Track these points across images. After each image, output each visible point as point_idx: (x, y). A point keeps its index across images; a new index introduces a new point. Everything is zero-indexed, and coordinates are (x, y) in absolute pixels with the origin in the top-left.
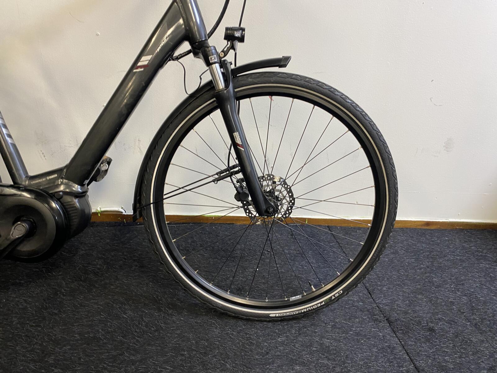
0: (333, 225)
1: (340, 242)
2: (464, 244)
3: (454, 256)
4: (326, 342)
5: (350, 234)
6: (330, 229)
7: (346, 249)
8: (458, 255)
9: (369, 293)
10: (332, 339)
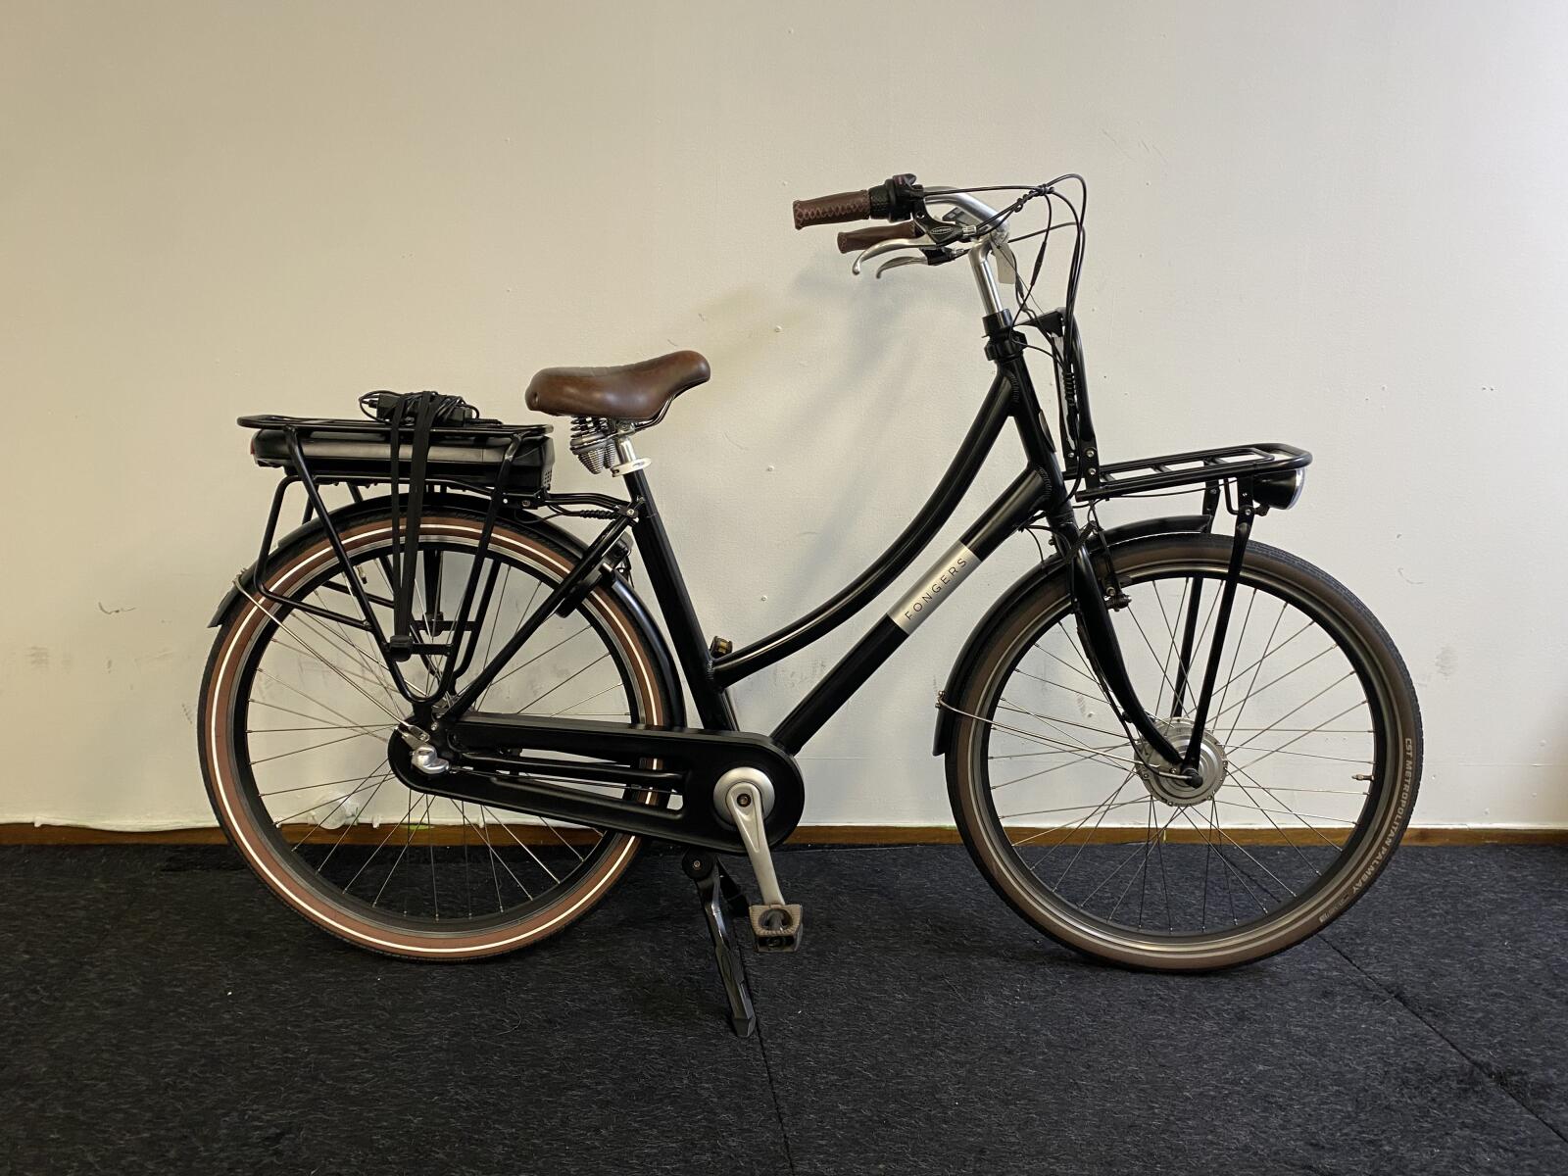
2: (1512, 873)
3: (1495, 892)
8: (1503, 892)
9: (1347, 958)
10: (1305, 1026)
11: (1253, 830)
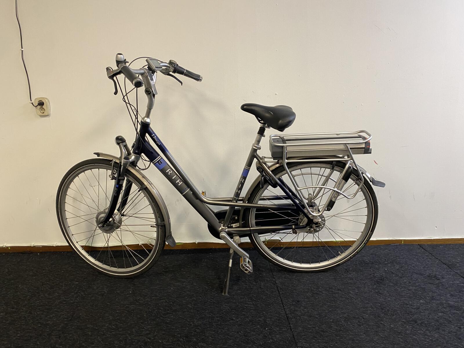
0: (421, 243)
1: (431, 253)
4: (452, 303)
5: (435, 248)
6: (421, 246)
7: (437, 257)
10: (454, 301)
11: (432, 239)
